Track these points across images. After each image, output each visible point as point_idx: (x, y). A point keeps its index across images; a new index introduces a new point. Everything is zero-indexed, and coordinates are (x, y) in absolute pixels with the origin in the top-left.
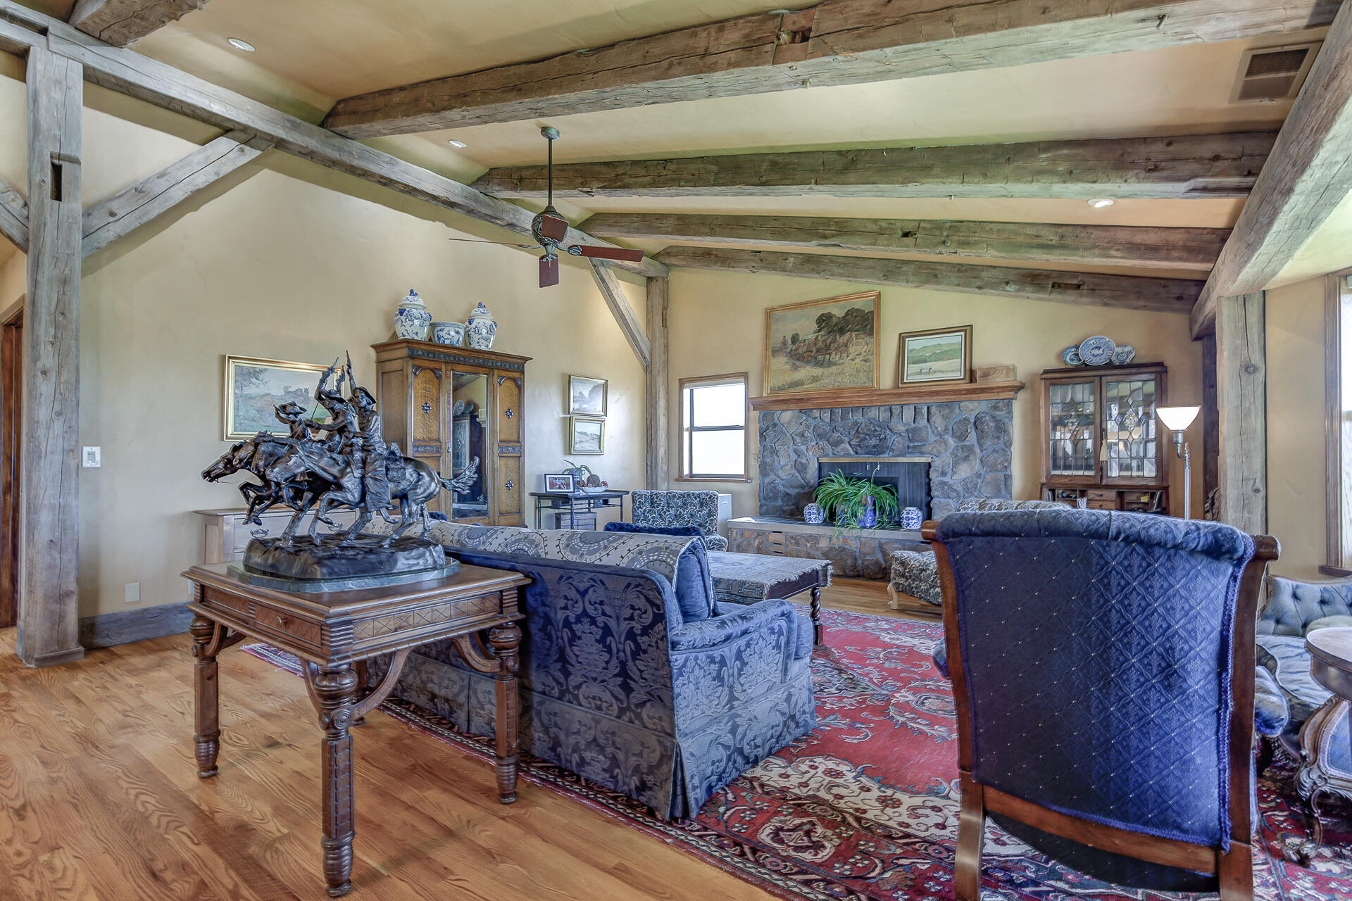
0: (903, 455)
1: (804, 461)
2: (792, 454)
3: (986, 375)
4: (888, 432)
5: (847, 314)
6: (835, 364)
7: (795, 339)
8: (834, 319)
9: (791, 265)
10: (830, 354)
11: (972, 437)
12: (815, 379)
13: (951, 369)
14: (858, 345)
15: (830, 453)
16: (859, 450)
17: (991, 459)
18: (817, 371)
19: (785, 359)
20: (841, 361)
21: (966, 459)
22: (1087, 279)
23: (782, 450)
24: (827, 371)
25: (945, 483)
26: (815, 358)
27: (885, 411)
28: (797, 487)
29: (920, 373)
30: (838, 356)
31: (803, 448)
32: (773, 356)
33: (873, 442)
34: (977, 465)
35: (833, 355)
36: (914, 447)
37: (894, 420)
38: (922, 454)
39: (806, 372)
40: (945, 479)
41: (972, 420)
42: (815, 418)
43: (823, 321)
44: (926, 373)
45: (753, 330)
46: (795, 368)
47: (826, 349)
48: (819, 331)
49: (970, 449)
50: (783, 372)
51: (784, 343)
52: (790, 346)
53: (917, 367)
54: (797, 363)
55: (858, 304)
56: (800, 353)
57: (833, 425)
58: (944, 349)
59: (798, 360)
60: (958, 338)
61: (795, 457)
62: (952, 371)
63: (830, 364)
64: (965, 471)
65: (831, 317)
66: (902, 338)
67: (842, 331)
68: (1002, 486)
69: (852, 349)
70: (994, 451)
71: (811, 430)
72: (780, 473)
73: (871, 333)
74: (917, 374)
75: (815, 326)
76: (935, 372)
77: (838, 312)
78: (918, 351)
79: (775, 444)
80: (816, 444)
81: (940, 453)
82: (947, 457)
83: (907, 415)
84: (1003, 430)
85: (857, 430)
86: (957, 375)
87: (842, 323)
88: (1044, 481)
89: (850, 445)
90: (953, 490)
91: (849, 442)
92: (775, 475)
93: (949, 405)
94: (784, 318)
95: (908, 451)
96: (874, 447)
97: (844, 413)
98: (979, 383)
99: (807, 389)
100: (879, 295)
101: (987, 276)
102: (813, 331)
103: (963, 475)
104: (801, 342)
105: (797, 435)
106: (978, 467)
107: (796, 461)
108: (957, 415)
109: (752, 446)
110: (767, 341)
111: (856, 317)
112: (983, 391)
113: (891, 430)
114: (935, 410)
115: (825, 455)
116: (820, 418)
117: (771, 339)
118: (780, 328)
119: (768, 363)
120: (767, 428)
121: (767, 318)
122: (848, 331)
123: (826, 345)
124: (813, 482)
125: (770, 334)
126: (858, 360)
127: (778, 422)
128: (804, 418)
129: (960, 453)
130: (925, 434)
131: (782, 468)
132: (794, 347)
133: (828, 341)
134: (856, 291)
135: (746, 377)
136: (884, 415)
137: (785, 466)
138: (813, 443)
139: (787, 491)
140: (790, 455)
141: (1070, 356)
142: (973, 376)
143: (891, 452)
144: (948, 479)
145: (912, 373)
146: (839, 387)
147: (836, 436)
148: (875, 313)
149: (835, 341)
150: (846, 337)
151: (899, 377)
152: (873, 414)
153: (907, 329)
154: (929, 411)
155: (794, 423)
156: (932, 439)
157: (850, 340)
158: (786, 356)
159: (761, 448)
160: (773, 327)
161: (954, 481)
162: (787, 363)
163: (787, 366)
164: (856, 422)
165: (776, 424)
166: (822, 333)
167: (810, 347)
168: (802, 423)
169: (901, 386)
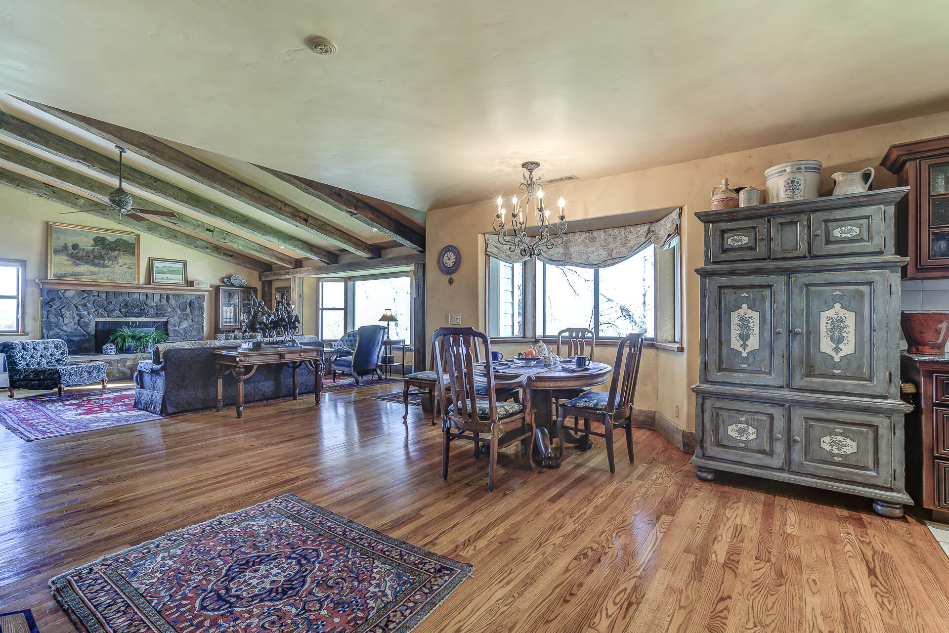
0: (154, 318)
1: (86, 320)
2: (76, 316)
3: (198, 284)
4: (145, 306)
5: (116, 241)
6: (108, 267)
7: (75, 246)
8: (107, 241)
9: (82, 203)
10: (104, 261)
11: (188, 310)
12: (92, 273)
13: (178, 279)
14: (124, 260)
15: (106, 316)
16: (128, 315)
17: (196, 319)
18: (95, 269)
19: (67, 258)
20: (113, 266)
21: (186, 319)
22: (235, 254)
23: (67, 314)
24: (102, 270)
25: (176, 330)
26: (93, 261)
27: (143, 295)
28: (79, 336)
29: (162, 279)
30: (110, 262)
31: (86, 313)
32: (55, 254)
33: (137, 310)
35: (106, 262)
36: (160, 314)
37: (149, 300)
38: (164, 316)
39: (83, 268)
40: (176, 328)
41: (188, 302)
42: (94, 296)
43: (100, 241)
44: (165, 279)
45: (35, 234)
46: (77, 265)
47: (102, 257)
48: (95, 246)
49: (187, 315)
50: (60, 265)
51: (65, 247)
52: (71, 251)
53: (160, 276)
54: (78, 262)
55: (126, 237)
56: (76, 254)
57: (109, 301)
58: (174, 269)
59: (79, 260)
60: (180, 266)
61: (77, 318)
63: (104, 266)
64: (185, 324)
65: (104, 240)
66: (151, 261)
67: (113, 250)
68: (201, 330)
69: (120, 261)
70: (197, 316)
71: (91, 303)
72: (65, 328)
73: (133, 254)
74: (161, 279)
75: (92, 243)
76: (170, 279)
77: (110, 238)
78: (160, 268)
79: (60, 310)
80: (96, 311)
81: (174, 316)
82: (176, 318)
83: (157, 298)
84: (201, 307)
85: (126, 304)
86: (181, 282)
87: (113, 245)
88: (221, 327)
89: (121, 312)
90: (179, 333)
91: (120, 310)
92: (59, 329)
93: (178, 295)
94: (65, 232)
95: (157, 315)
96: (137, 313)
97: (116, 295)
98: (196, 287)
99: (87, 278)
100: (139, 236)
101: (199, 243)
102: (90, 245)
103: (184, 326)
104: (81, 250)
105: (80, 305)
106: (190, 323)
107: (79, 321)
108: (182, 300)
109: (29, 311)
110: (49, 244)
111: (123, 244)
112: (196, 290)
113: (147, 305)
114: (171, 297)
115: (102, 317)
116: (98, 296)
117: (51, 243)
118: (62, 236)
119: (49, 257)
120: (53, 300)
121: (48, 228)
122: (118, 250)
123: (101, 255)
124: (93, 332)
125: (51, 240)
126: (125, 267)
127: (62, 296)
128: (86, 295)
129: (182, 317)
130: (166, 308)
131: (66, 325)
132: (75, 252)
133: (103, 253)
134: (122, 229)
135: (23, 263)
136: (143, 298)
137: (69, 324)
138: (93, 311)
139: (71, 338)
140: (73, 317)
141: (225, 281)
142: (191, 284)
143: (147, 315)
144: (177, 328)
145: (157, 278)
146: (112, 280)
147: (111, 306)
148: (136, 244)
149: (108, 254)
150: (116, 253)
151: (149, 279)
152: (136, 296)
153: (153, 256)
154: (168, 297)
155: (76, 298)
156: (170, 310)
157: (119, 255)
158: (68, 256)
159: (45, 313)
160: (54, 235)
161: (180, 329)
162: (68, 260)
163: (68, 262)
164: (125, 300)
165: (61, 298)
166: (98, 247)
167: (88, 253)
168: (84, 298)
169: (152, 283)
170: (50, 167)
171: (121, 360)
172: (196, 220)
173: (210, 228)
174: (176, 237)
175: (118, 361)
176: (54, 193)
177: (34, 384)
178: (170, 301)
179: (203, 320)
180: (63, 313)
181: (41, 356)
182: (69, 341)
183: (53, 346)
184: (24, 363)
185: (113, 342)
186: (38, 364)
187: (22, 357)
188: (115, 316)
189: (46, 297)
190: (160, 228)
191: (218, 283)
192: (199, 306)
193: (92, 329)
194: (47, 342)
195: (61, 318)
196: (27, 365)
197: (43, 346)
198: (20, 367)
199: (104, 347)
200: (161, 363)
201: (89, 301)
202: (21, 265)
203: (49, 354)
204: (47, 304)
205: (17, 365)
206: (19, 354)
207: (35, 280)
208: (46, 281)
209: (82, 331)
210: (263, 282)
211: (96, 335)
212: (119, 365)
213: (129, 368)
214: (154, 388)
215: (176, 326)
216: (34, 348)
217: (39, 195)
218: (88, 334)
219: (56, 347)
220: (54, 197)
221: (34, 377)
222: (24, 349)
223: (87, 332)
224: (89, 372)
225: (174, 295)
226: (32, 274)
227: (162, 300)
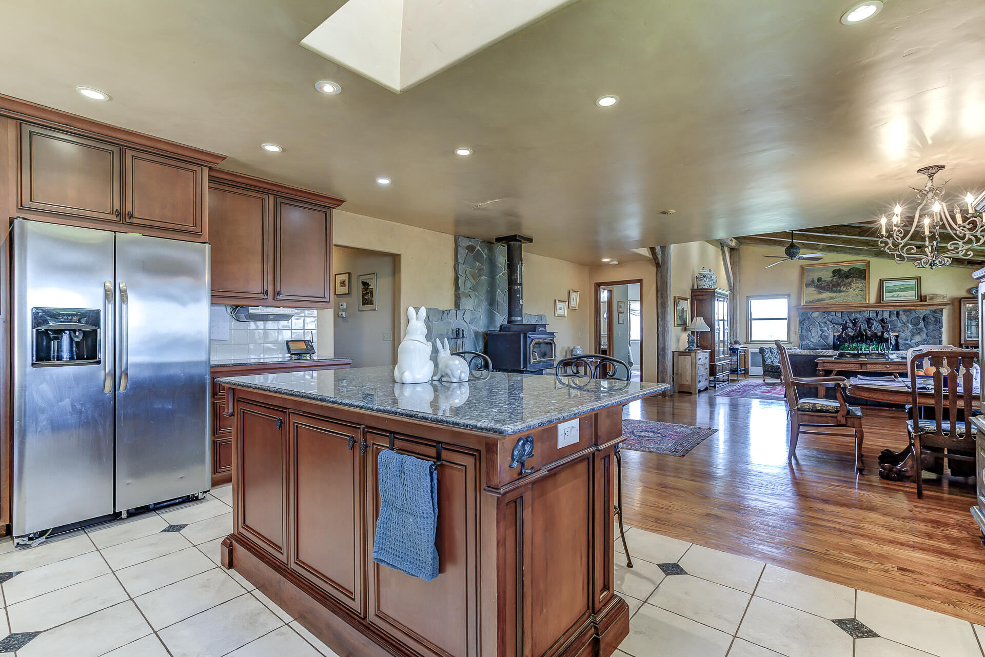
1: (826, 334)
2: (819, 331)
3: (932, 299)
5: (850, 270)
6: (843, 292)
7: (819, 280)
8: (842, 272)
10: (840, 287)
11: (922, 324)
12: (831, 298)
13: (911, 295)
14: (857, 284)
17: (932, 333)
18: (833, 294)
19: (814, 289)
20: (847, 291)
21: (919, 333)
23: (813, 330)
24: (838, 295)
25: (907, 344)
26: (832, 289)
28: (822, 346)
29: (893, 297)
30: (845, 288)
31: (826, 329)
32: (806, 287)
34: (924, 336)
35: (842, 288)
39: (826, 295)
40: (907, 342)
41: (922, 317)
42: (832, 315)
43: (837, 272)
44: (896, 297)
45: (795, 275)
46: (820, 293)
47: (838, 285)
48: (834, 276)
49: (921, 330)
50: (811, 294)
51: (813, 281)
52: (816, 283)
53: (891, 294)
54: (821, 291)
55: (858, 265)
56: (820, 285)
57: (843, 319)
58: (906, 286)
59: (821, 289)
60: (913, 282)
61: (821, 332)
62: (911, 296)
63: (840, 292)
65: (841, 271)
66: (881, 282)
67: (847, 277)
69: (853, 285)
70: (933, 330)
71: (830, 321)
72: (812, 340)
73: (865, 278)
74: (891, 297)
75: (832, 275)
76: (901, 296)
77: (845, 268)
78: (891, 287)
79: (809, 327)
80: (833, 327)
81: (905, 331)
82: (908, 333)
83: (886, 314)
84: (939, 322)
86: (913, 298)
87: (847, 274)
88: (963, 342)
92: (809, 340)
93: (909, 311)
94: (812, 270)
97: (849, 314)
99: (828, 302)
100: (869, 262)
102: (830, 276)
103: (917, 340)
104: (823, 281)
105: (822, 323)
107: (821, 334)
108: (914, 315)
109: (792, 328)
110: (803, 280)
111: (855, 271)
112: (931, 305)
114: (901, 313)
115: (838, 332)
116: (835, 315)
118: (811, 274)
119: (802, 290)
120: (805, 320)
121: (802, 270)
122: (851, 277)
123: (838, 283)
124: (832, 344)
125: (804, 277)
126: (857, 290)
128: (826, 315)
129: (915, 331)
130: (896, 323)
132: (819, 283)
133: (840, 281)
134: (854, 260)
135: (788, 296)
137: (814, 337)
138: (831, 327)
140: (818, 332)
141: (973, 292)
142: (925, 299)
145: (887, 297)
146: (846, 302)
148: (867, 270)
149: (843, 281)
150: (850, 280)
151: (880, 298)
152: (866, 314)
153: (884, 277)
154: (898, 313)
155: (819, 318)
156: (900, 325)
157: (852, 281)
158: (814, 287)
159: (800, 328)
160: (806, 274)
161: (912, 343)
162: (815, 290)
163: (815, 292)
165: (809, 318)
166: (836, 278)
167: (828, 283)
168: (825, 318)
169: (882, 302)
178: (901, 317)
179: (940, 334)
180: (811, 329)
187: (769, 357)
189: (801, 317)
192: (936, 321)
193: (830, 341)
195: (809, 333)
196: (771, 362)
198: (767, 363)
201: (828, 319)
204: (801, 322)
207: (795, 307)
208: (801, 307)
209: (824, 342)
215: (907, 340)
218: (828, 344)
222: (771, 352)
225: (904, 311)
226: (794, 303)
227: (892, 316)
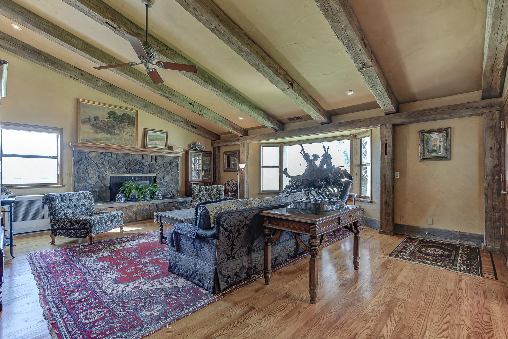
0: (148, 173)
1: (104, 175)
2: (97, 172)
3: (176, 148)
4: (142, 165)
5: (123, 115)
6: (118, 134)
7: (96, 118)
8: (117, 115)
9: (100, 84)
10: (115, 130)
11: (169, 168)
12: (107, 139)
14: (128, 129)
15: (117, 172)
16: (131, 171)
17: (174, 175)
18: (109, 136)
19: (91, 127)
20: (121, 134)
21: (168, 174)
22: (198, 127)
23: (91, 171)
24: (114, 137)
25: (161, 183)
26: (107, 130)
27: (141, 156)
28: (100, 188)
29: (153, 144)
30: (119, 131)
31: (103, 170)
32: (83, 124)
33: (137, 168)
35: (117, 131)
36: (152, 170)
37: (144, 160)
38: (154, 173)
39: (102, 135)
41: (169, 162)
42: (109, 157)
43: (112, 114)
44: (154, 145)
45: (69, 108)
46: (97, 133)
47: (113, 127)
49: (168, 171)
50: (88, 132)
51: (89, 119)
53: (151, 142)
54: (98, 130)
55: (129, 112)
56: (96, 124)
57: (118, 160)
58: (160, 137)
59: (98, 129)
60: (163, 135)
61: (98, 173)
62: (163, 145)
63: (115, 134)
64: (167, 178)
65: (115, 114)
66: (145, 131)
67: (121, 121)
68: (177, 183)
69: (126, 130)
70: (175, 172)
71: (107, 162)
72: (90, 181)
73: (134, 125)
74: (151, 144)
75: (107, 116)
76: (157, 145)
77: (119, 112)
78: (151, 136)
79: (86, 167)
80: (110, 168)
81: (160, 173)
82: (162, 174)
83: (149, 159)
84: (177, 166)
85: (130, 163)
86: (164, 147)
87: (120, 118)
88: (190, 181)
89: (126, 169)
90: (164, 185)
91: (125, 168)
92: (86, 182)
93: (163, 157)
94: (89, 107)
95: (150, 172)
96: (137, 170)
97: (123, 156)
98: (175, 150)
99: (104, 143)
100: (137, 112)
101: (176, 118)
102: (106, 117)
103: (167, 180)
104: (100, 121)
105: (99, 164)
106: (171, 177)
107: (99, 176)
108: (165, 161)
109: (66, 168)
110: (79, 116)
111: (127, 117)
112: (174, 153)
113: (143, 164)
114: (158, 158)
115: (114, 173)
116: (111, 157)
117: (80, 115)
118: (87, 111)
119: (79, 126)
120: (81, 160)
121: (78, 104)
122: (124, 122)
123: (113, 125)
124: (109, 185)
125: (80, 113)
126: (128, 135)
127: (87, 157)
128: (103, 156)
129: (165, 173)
130: (155, 166)
131: (90, 179)
132: (96, 122)
133: (115, 123)
134: (127, 106)
135: (60, 131)
136: (140, 158)
137: (92, 179)
138: (108, 168)
139: (94, 189)
140: (95, 173)
141: (192, 146)
142: (171, 148)
143: (143, 172)
144: (162, 181)
145: (150, 144)
146: (120, 145)
147: (120, 165)
148: (136, 118)
149: (117, 124)
150: (123, 124)
151: (144, 145)
152: (136, 157)
153: (146, 127)
154: (156, 158)
155: (97, 158)
156: (157, 168)
157: (124, 126)
158: (91, 125)
159: (76, 169)
160: (82, 109)
161: (164, 182)
162: (92, 129)
163: (92, 131)
164: (129, 160)
166: (111, 119)
167: (105, 124)
168: (102, 158)
169: (146, 148)
170: (81, 43)
171: (129, 206)
172: (183, 95)
173: (192, 102)
174: (162, 112)
175: (128, 208)
176: (82, 75)
177: (70, 233)
178: (158, 161)
179: (178, 175)
180: (88, 169)
181: (75, 206)
182: (93, 192)
183: (84, 197)
184: (62, 213)
185: (123, 192)
186: (73, 213)
187: (61, 208)
188: (123, 172)
189: (77, 157)
190: (152, 106)
191: (187, 148)
192: (176, 165)
193: (107, 182)
194: (79, 194)
195: (87, 174)
196: (65, 214)
197: (76, 198)
198: (59, 217)
199: (117, 196)
200: (212, 228)
201: (105, 160)
202: (60, 133)
203: (81, 204)
204: (77, 162)
205: (57, 216)
206: (58, 204)
207: (69, 144)
208: (77, 144)
209: (101, 183)
210: (215, 148)
211: (110, 188)
212: (128, 211)
213: (134, 213)
214: (197, 255)
216: (70, 200)
217: (71, 77)
218: (105, 186)
219: (86, 198)
220: (82, 78)
221: (70, 226)
222: (62, 201)
223: (104, 184)
224: (112, 221)
225: (160, 156)
226: (67, 139)
227: (153, 160)
